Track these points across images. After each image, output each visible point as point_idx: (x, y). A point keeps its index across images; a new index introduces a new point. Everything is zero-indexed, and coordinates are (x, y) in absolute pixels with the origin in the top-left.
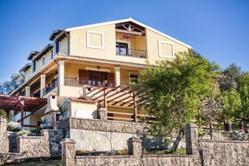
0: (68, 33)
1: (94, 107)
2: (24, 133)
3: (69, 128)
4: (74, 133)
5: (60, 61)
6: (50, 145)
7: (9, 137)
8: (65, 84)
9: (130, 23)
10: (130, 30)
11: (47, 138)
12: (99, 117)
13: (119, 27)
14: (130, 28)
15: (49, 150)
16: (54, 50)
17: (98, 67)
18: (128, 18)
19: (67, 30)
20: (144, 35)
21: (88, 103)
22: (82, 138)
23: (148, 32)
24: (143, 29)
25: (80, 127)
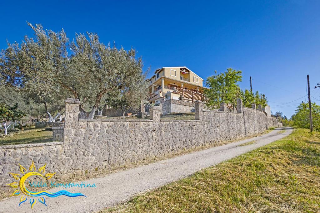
0: (164, 69)
1: (179, 96)
2: (153, 105)
3: (170, 103)
4: (173, 105)
5: (163, 79)
6: (163, 110)
7: (145, 107)
8: (165, 88)
9: (185, 68)
10: (184, 71)
11: (162, 107)
12: (181, 100)
13: (181, 69)
14: (185, 70)
15: (162, 112)
16: (156, 77)
17: (174, 83)
18: (184, 66)
19: (164, 68)
20: (189, 74)
21: (176, 94)
22: (176, 108)
23: (190, 73)
24: (189, 71)
25: (174, 103)
